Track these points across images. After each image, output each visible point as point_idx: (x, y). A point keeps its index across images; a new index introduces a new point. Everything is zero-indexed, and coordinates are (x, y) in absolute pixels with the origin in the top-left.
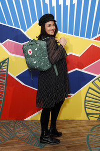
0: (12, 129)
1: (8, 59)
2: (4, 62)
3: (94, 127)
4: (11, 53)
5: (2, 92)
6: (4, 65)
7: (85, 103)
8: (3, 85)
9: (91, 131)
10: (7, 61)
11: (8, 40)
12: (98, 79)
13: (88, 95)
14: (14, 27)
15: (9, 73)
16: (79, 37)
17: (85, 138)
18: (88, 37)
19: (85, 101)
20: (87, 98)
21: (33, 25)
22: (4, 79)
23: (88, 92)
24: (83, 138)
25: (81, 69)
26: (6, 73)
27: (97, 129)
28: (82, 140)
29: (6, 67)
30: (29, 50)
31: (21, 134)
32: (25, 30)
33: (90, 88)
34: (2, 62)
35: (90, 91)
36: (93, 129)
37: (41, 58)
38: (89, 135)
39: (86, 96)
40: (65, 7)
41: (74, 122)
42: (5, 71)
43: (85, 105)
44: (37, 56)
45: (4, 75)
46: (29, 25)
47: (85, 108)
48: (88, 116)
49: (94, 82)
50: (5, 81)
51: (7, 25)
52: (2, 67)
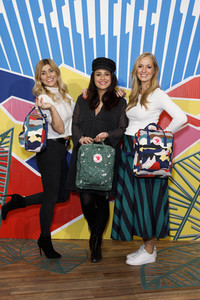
1: (13, 129)
2: (5, 135)
4: (17, 119)
6: (6, 140)
8: (4, 175)
10: (9, 134)
11: (12, 97)
14: (22, 75)
15: (13, 154)
22: (5, 165)
26: (8, 154)
29: (8, 144)
34: (2, 136)
40: (112, 39)
45: (5, 158)
50: (6, 169)
51: (10, 71)
52: (1, 144)
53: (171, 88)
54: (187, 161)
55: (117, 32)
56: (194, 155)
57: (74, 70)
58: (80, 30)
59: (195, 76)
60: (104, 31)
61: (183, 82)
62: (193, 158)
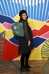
0: (7, 64)
1: (5, 31)
2: (3, 33)
3: (46, 63)
4: (6, 28)
5: (2, 47)
6: (3, 34)
7: (42, 52)
8: (3, 44)
9: (45, 65)
10: (4, 33)
11: (5, 22)
12: (48, 41)
13: (43, 48)
14: (8, 16)
16: (39, 21)
17: (42, 69)
18: (43, 21)
19: (42, 51)
20: (43, 50)
21: (17, 15)
22: (3, 41)
23: (43, 47)
24: (41, 69)
25: (40, 36)
26: (4, 38)
27: (47, 64)
28: (40, 70)
29: (4, 35)
30: (15, 27)
31: (11, 67)
32: (13, 18)
33: (44, 45)
35: (44, 46)
36: (45, 64)
37: (20, 31)
38: (43, 67)
39: (42, 49)
40: (32, 7)
41: (36, 61)
42: (4, 37)
43: (42, 53)
44: (19, 30)
45: (3, 39)
46: (15, 15)
47: (42, 54)
48: (43, 58)
49: (46, 42)
50: (3, 42)
51: (4, 15)
52: (2, 35)
53: (48, 20)
55: (33, 5)
58: (23, 4)
60: (30, 4)
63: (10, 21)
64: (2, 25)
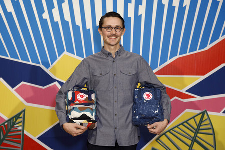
1: (24, 111)
2: (18, 117)
4: (28, 102)
6: (19, 121)
10: (22, 116)
11: (23, 83)
12: (165, 134)
14: (31, 63)
15: (26, 133)
21: (59, 59)
22: (19, 142)
26: (21, 133)
29: (21, 124)
32: (48, 66)
34: (15, 117)
42: (20, 131)
45: (19, 136)
46: (54, 59)
49: (158, 139)
50: (20, 146)
51: (20, 61)
52: (14, 124)
53: (159, 68)
54: (177, 129)
56: (182, 124)
57: (75, 57)
58: (79, 22)
59: (179, 56)
61: (169, 62)
62: (181, 127)
63: (39, 77)
64: (13, 90)
